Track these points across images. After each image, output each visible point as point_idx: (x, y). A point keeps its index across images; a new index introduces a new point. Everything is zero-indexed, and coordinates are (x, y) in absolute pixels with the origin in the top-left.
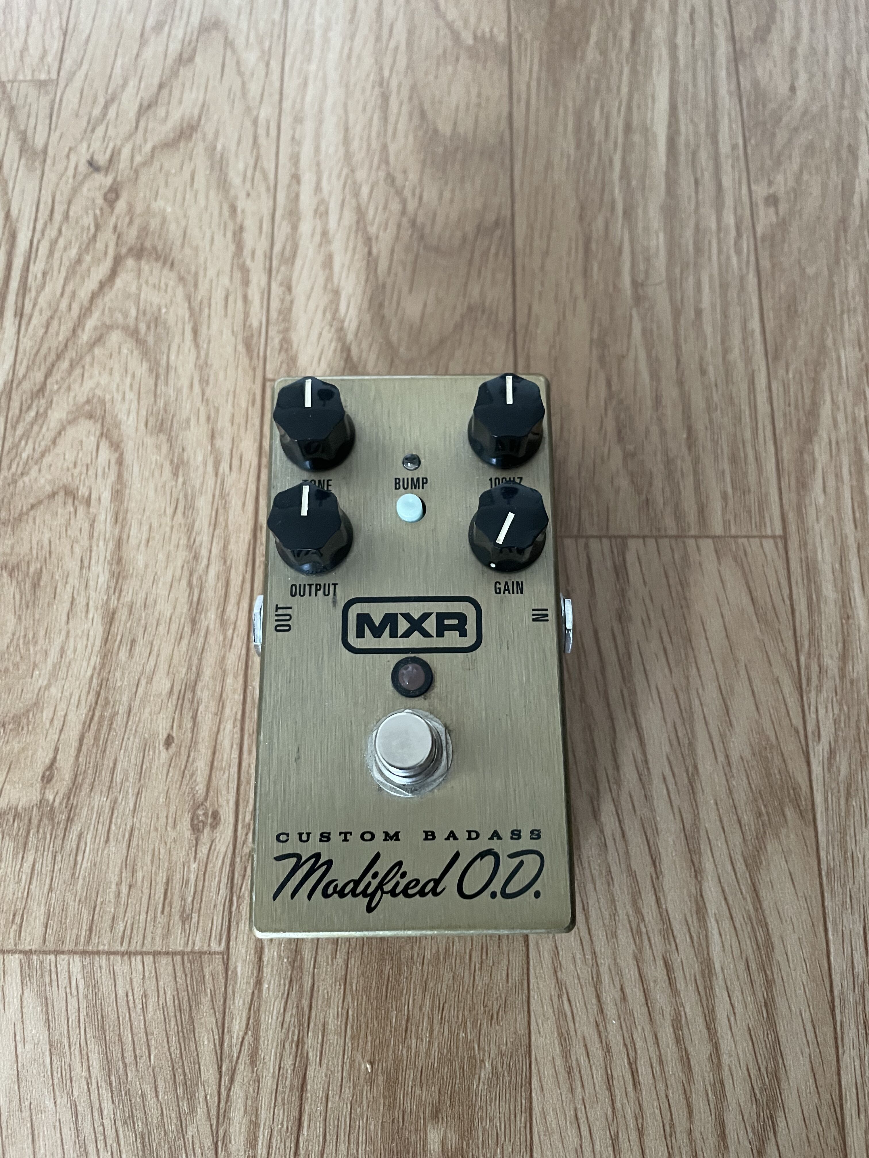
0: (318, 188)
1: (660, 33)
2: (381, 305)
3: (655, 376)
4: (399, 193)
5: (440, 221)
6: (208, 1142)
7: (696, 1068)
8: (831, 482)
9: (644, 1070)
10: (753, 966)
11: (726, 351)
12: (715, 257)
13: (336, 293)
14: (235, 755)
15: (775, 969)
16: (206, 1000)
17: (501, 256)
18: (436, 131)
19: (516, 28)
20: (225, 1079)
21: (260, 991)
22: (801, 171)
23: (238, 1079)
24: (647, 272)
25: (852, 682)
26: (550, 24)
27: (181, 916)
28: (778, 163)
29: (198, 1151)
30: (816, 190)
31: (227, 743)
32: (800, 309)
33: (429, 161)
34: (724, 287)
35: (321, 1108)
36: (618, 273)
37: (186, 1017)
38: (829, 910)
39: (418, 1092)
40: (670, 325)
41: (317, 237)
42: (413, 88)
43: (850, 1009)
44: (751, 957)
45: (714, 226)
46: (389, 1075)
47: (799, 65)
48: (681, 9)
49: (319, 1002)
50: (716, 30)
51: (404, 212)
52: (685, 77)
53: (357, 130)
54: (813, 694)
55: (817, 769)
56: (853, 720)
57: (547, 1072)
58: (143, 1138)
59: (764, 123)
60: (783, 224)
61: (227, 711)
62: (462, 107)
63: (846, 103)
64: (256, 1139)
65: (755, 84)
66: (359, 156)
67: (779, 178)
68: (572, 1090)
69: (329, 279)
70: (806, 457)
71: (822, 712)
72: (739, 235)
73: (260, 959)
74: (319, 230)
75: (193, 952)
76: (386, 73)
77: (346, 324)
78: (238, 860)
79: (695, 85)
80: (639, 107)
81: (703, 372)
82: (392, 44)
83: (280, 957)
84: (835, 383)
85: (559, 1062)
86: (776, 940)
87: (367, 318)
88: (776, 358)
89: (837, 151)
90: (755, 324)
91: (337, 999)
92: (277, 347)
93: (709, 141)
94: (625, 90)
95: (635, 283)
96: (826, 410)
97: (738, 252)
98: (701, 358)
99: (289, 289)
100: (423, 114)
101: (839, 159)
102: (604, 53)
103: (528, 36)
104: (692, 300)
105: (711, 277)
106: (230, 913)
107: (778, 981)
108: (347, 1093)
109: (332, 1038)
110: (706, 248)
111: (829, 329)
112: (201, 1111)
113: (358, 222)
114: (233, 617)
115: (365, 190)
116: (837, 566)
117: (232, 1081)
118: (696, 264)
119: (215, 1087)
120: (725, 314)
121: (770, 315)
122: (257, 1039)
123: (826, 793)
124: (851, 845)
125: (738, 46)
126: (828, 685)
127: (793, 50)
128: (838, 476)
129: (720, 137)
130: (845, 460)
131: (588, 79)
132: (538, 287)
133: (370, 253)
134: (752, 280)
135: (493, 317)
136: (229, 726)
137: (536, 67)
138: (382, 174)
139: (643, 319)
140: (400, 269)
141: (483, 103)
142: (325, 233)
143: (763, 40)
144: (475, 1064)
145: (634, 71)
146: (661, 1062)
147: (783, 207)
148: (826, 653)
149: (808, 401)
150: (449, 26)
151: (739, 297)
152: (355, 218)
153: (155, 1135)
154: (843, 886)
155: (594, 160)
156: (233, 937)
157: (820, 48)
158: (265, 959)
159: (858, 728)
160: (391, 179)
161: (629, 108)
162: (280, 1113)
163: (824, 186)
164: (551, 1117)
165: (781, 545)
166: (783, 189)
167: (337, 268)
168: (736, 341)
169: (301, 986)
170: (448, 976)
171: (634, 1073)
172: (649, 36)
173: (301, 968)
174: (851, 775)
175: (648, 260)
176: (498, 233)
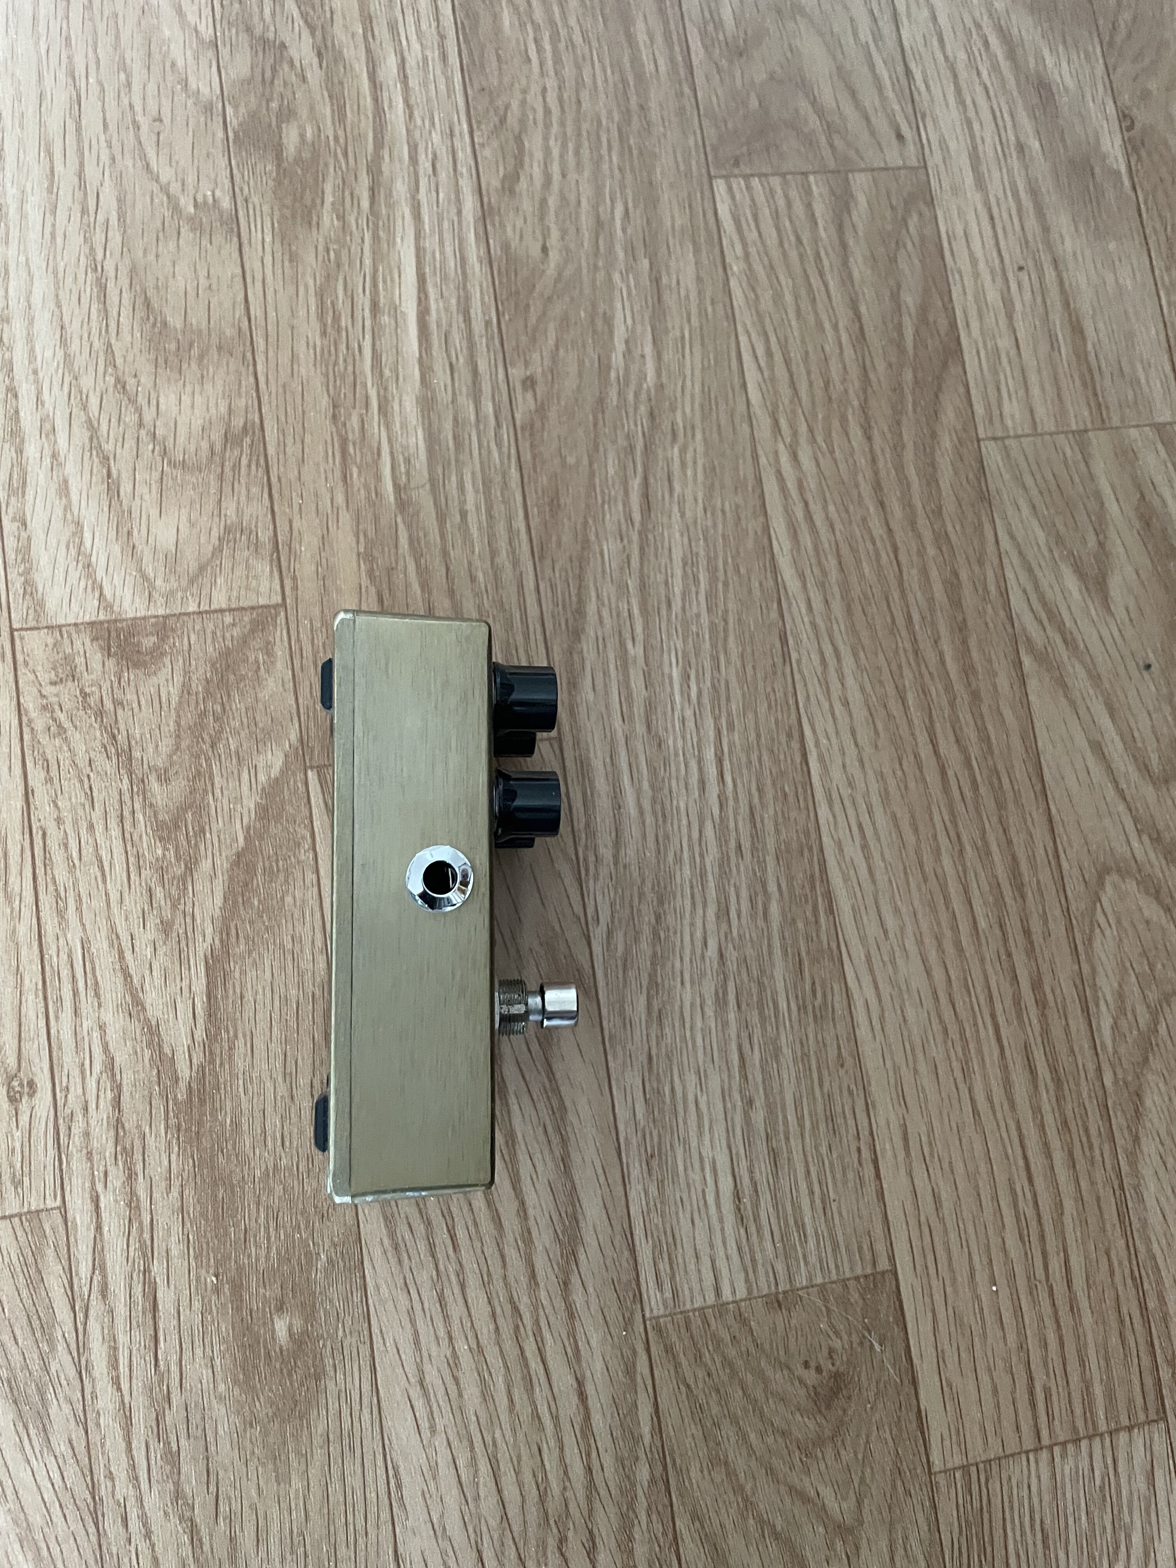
0: (39, 401)
1: (401, 188)
2: (129, 534)
3: (425, 586)
4: (133, 401)
5: (182, 431)
6: (72, 1373)
7: (506, 1224)
8: (599, 676)
9: (461, 1233)
10: (550, 1129)
11: (494, 553)
12: (476, 452)
13: (78, 524)
14: (42, 1023)
15: (569, 1129)
16: (50, 1252)
17: (253, 467)
18: (165, 324)
19: (242, 190)
20: (80, 1316)
21: (101, 1235)
22: (557, 348)
23: (92, 1312)
24: (408, 473)
25: (625, 867)
26: (279, 182)
27: (13, 1181)
28: (534, 340)
29: (64, 1383)
30: (573, 369)
31: (32, 1014)
32: (562, 501)
33: (161, 360)
34: (487, 483)
35: (175, 1322)
36: (378, 477)
37: (32, 1271)
38: (612, 1070)
39: (262, 1291)
40: (436, 531)
41: (47, 461)
42: (133, 271)
43: (634, 1150)
44: (548, 1123)
45: (473, 418)
46: (233, 1281)
47: (551, 218)
48: (422, 157)
49: (159, 1234)
50: (461, 182)
51: (141, 425)
52: (431, 243)
53: (74, 328)
54: (591, 882)
55: (597, 949)
56: (627, 902)
57: (377, 1252)
58: (9, 1382)
59: (517, 293)
60: (541, 410)
61: (27, 982)
62: (191, 292)
63: (600, 264)
64: (117, 1360)
65: (506, 247)
66: (80, 361)
67: (536, 356)
68: (400, 1262)
69: (68, 508)
70: (576, 657)
71: (599, 899)
72: (498, 425)
73: (97, 1207)
74: (47, 452)
75: (29, 1212)
76: (99, 256)
77: (94, 559)
78: (61, 1121)
79: (442, 253)
80: (385, 282)
81: (473, 579)
82: (101, 218)
83: (116, 1201)
84: (599, 576)
85: (386, 1241)
86: (568, 1104)
87: (117, 549)
88: (542, 558)
89: (593, 322)
90: (520, 523)
91: (177, 1228)
92: (21, 592)
93: (461, 319)
94: (368, 262)
95: (396, 486)
96: (591, 608)
97: (499, 445)
98: (470, 564)
99: (25, 524)
100: (148, 304)
101: (594, 332)
102: (342, 218)
103: (255, 199)
104: (456, 503)
105: (473, 473)
106: (61, 1170)
107: (572, 1137)
108: (197, 1305)
109: (176, 1262)
110: (467, 442)
111: (590, 522)
112: (61, 1347)
113: (91, 439)
114: (17, 889)
115: (94, 402)
116: (608, 760)
117: (86, 1316)
118: (457, 461)
119: (71, 1325)
120: (490, 516)
121: (534, 511)
122: (104, 1276)
123: (606, 969)
124: (628, 1010)
125: (485, 200)
126: (604, 872)
127: (543, 202)
128: (606, 673)
129: (472, 312)
130: (611, 656)
131: (328, 251)
132: (297, 501)
133: (109, 475)
134: (514, 472)
135: (253, 537)
136: (31, 997)
137: (268, 239)
138: (110, 380)
139: (409, 527)
140: (146, 490)
141: (214, 287)
142: (54, 456)
143: (512, 192)
144: (310, 1257)
145: (376, 238)
146: (476, 1224)
147: (540, 389)
148: (599, 842)
149: (574, 599)
150: (165, 189)
151: (502, 495)
152: (87, 434)
153: (20, 1375)
154: (624, 1048)
155: (343, 347)
156: (67, 1193)
157: (572, 198)
158: (102, 1205)
159: (632, 907)
160: (121, 384)
161: (375, 285)
162: (136, 1333)
163: (581, 363)
164: (384, 1289)
165: (556, 747)
166: (540, 370)
167: (74, 497)
168: (502, 544)
169: (141, 1223)
170: (279, 1189)
171: (453, 1237)
172: (389, 195)
173: (138, 1207)
174: (627, 951)
175: (408, 461)
176: (248, 440)
